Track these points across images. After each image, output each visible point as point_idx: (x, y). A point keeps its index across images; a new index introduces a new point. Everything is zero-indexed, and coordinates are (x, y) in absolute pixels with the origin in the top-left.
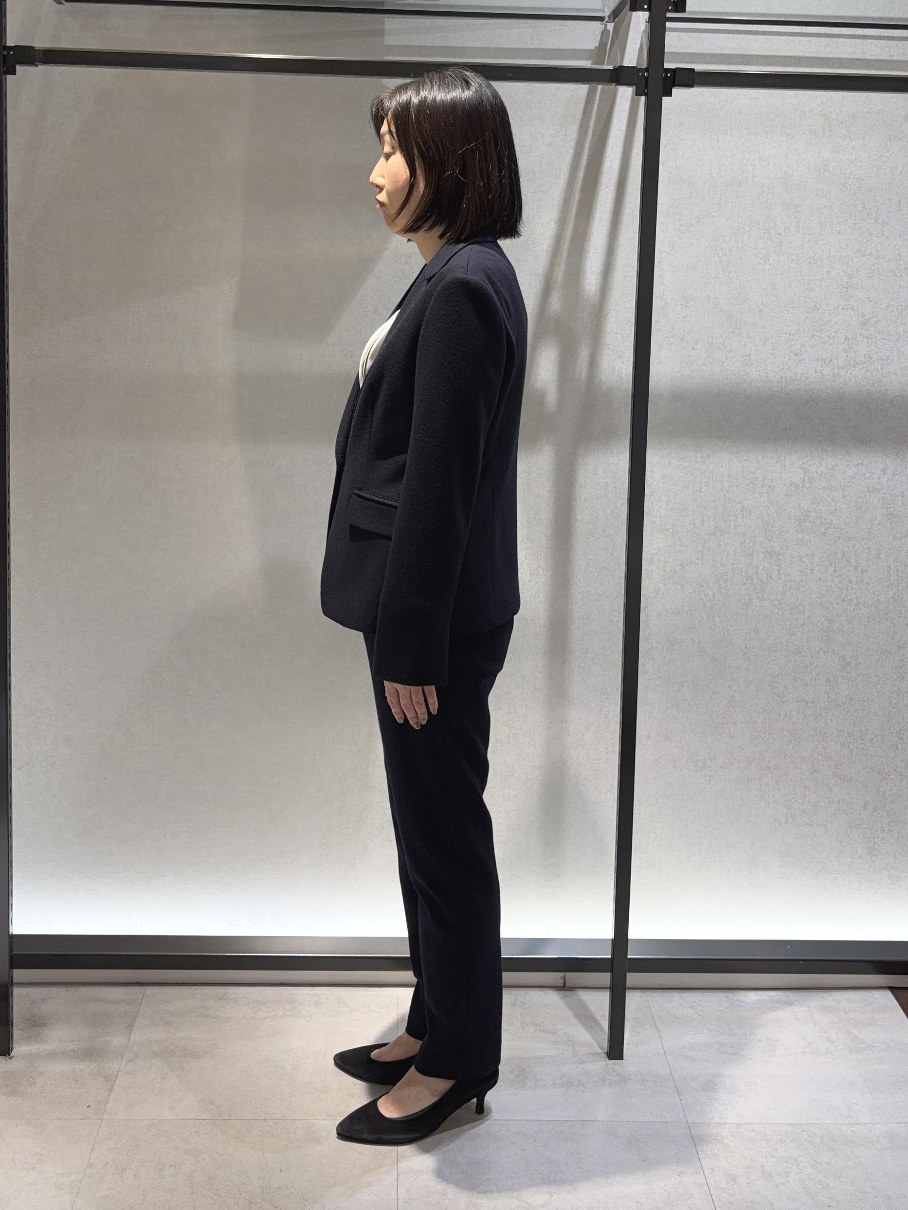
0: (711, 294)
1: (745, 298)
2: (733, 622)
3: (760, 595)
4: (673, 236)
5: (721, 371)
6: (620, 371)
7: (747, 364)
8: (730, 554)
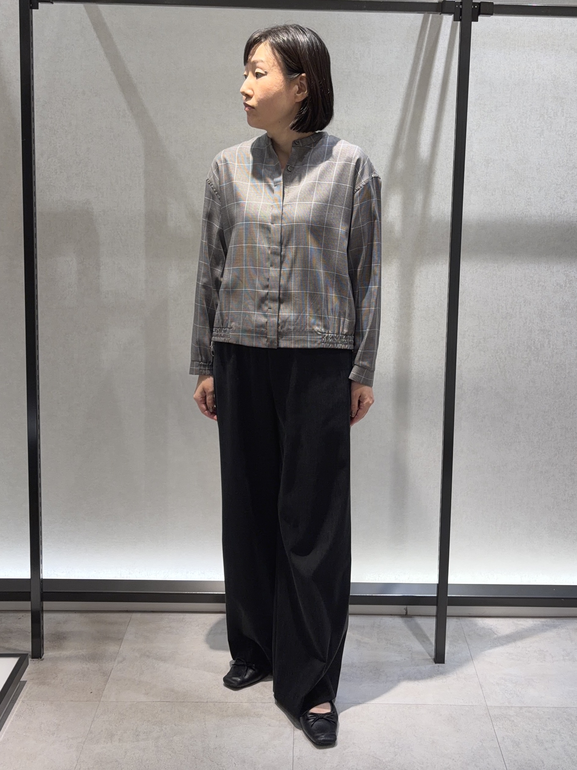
0: (504, 158)
1: (527, 161)
2: (518, 376)
3: (536, 358)
4: (479, 119)
5: (511, 210)
6: (443, 210)
7: (528, 205)
8: (516, 331)
